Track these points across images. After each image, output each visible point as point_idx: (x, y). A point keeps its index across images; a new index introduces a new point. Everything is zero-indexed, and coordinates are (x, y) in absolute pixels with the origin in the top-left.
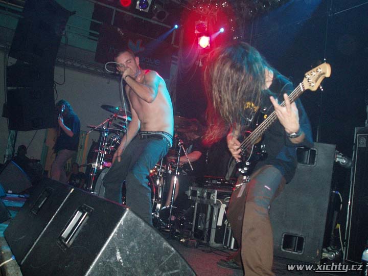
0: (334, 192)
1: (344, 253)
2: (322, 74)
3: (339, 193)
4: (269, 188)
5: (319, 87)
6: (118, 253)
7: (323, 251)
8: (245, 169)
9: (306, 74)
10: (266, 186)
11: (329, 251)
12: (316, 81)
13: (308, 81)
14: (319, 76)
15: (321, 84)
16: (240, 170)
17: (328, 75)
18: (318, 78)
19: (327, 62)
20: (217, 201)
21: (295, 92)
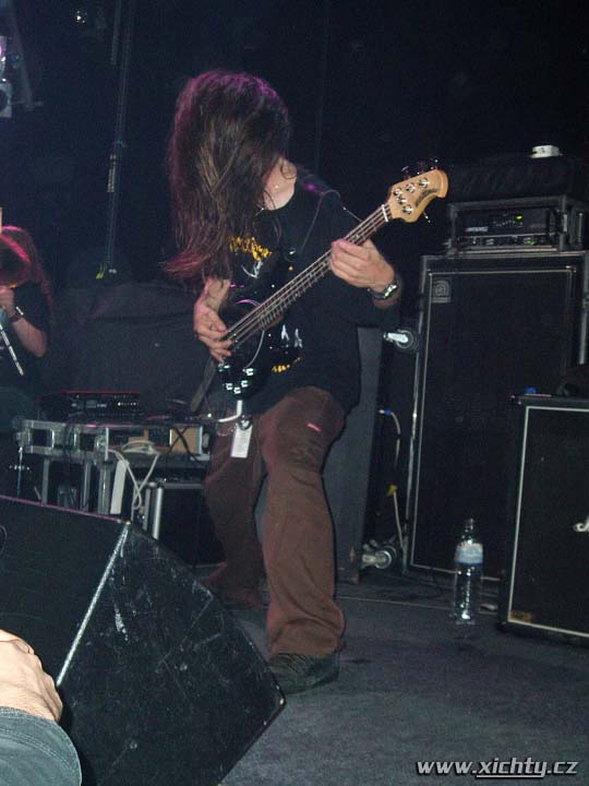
0: (382, 412)
1: (405, 550)
2: (430, 192)
3: (393, 414)
4: (317, 429)
5: (422, 216)
6: (118, 616)
7: (363, 551)
8: (244, 384)
9: (395, 188)
10: (310, 425)
11: (374, 550)
12: (417, 205)
13: (401, 203)
14: (425, 194)
15: (427, 209)
16: (229, 387)
17: (442, 193)
18: (421, 198)
19: (441, 168)
20: (110, 454)
21: (370, 223)
